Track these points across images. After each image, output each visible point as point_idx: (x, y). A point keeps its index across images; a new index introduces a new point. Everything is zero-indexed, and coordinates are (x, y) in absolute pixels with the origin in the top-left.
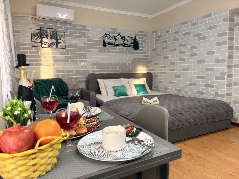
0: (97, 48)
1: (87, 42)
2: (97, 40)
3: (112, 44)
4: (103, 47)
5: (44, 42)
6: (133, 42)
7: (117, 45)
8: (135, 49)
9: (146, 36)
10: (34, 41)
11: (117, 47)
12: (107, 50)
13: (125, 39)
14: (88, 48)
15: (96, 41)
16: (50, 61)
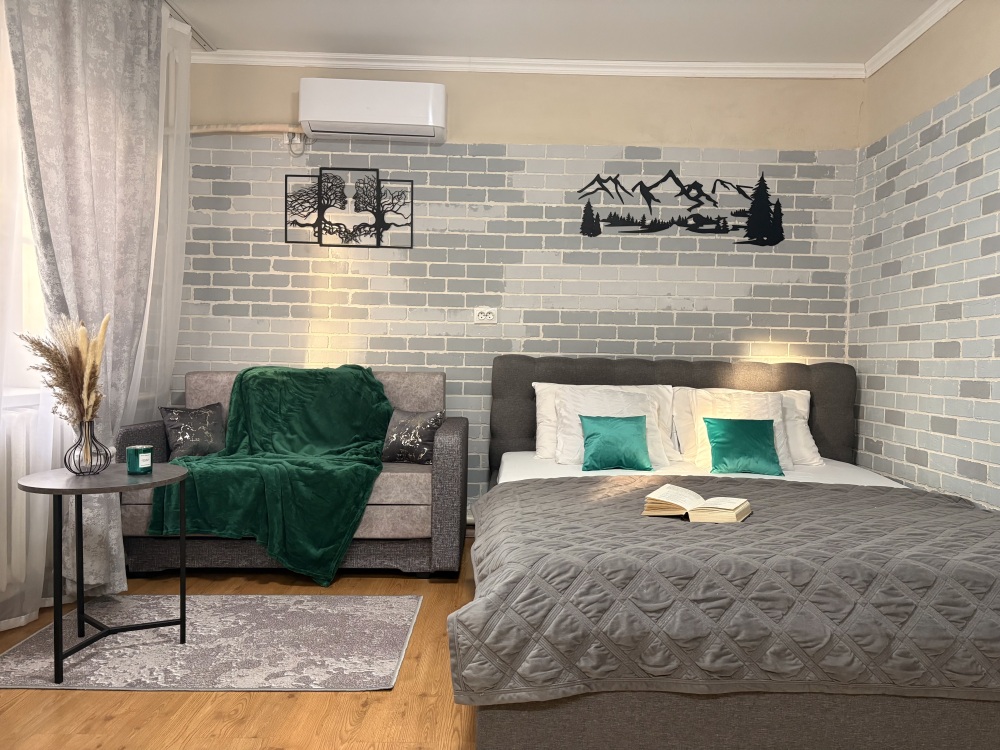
0: (551, 243)
1: (506, 219)
2: (554, 206)
3: (629, 222)
4: (582, 236)
5: (330, 223)
6: (747, 209)
7: (657, 227)
8: (762, 243)
9: (832, 177)
10: (295, 223)
11: (659, 236)
12: (601, 251)
13: (701, 193)
14: (512, 242)
15: (551, 213)
16: (350, 300)
